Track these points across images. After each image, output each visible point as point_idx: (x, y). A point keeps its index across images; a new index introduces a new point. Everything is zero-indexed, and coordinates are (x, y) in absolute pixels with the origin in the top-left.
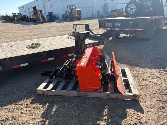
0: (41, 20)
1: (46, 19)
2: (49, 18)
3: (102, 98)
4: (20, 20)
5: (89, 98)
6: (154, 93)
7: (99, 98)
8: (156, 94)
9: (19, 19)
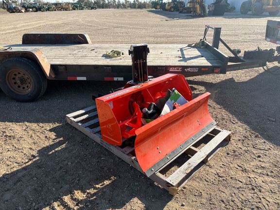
0: (198, 11)
1: (207, 10)
2: (213, 8)
3: (126, 163)
4: (172, 10)
5: (111, 154)
6: (223, 201)
7: (123, 161)
8: (224, 205)
9: (171, 8)
